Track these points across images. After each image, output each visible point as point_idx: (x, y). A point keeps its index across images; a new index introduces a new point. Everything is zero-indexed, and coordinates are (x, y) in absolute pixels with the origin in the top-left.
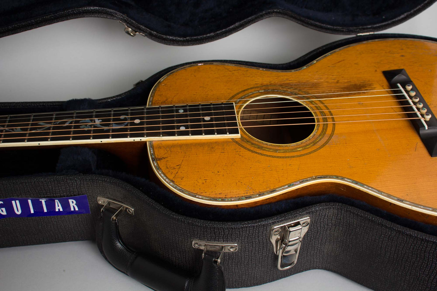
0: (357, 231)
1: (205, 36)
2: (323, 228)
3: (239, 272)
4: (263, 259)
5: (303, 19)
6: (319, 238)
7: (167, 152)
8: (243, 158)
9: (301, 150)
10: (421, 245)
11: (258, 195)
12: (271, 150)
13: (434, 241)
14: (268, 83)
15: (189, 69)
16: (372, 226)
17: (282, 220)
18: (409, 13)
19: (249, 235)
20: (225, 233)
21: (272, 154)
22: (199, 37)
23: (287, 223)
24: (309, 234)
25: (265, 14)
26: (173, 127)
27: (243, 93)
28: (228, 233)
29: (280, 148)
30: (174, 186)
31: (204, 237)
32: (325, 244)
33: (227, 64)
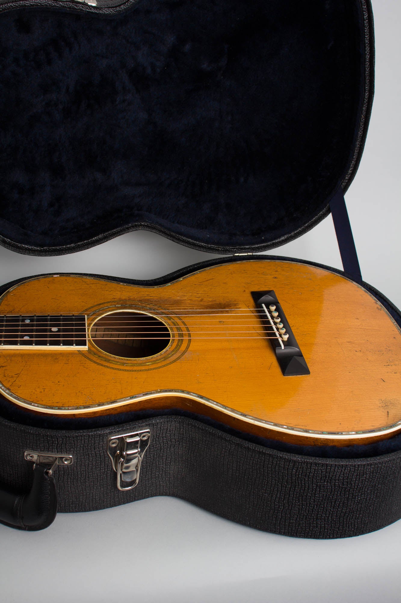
0: (200, 446)
1: (65, 247)
2: (167, 445)
3: (75, 491)
4: (101, 477)
5: (174, 234)
6: (163, 456)
7: (7, 361)
8: (88, 369)
9: (150, 364)
10: (259, 459)
11: (97, 405)
12: (119, 363)
13: (271, 453)
14: (127, 298)
15: (43, 280)
16: (213, 440)
17: (120, 431)
18: (290, 235)
19: (84, 445)
20: (59, 441)
21: (119, 367)
22: (58, 248)
23: (125, 434)
24: (151, 450)
25: (131, 227)
26: (16, 336)
27: (98, 306)
28: (62, 442)
29: (128, 362)
30: (10, 394)
31: (37, 446)
32: (170, 464)
33: (85, 277)
